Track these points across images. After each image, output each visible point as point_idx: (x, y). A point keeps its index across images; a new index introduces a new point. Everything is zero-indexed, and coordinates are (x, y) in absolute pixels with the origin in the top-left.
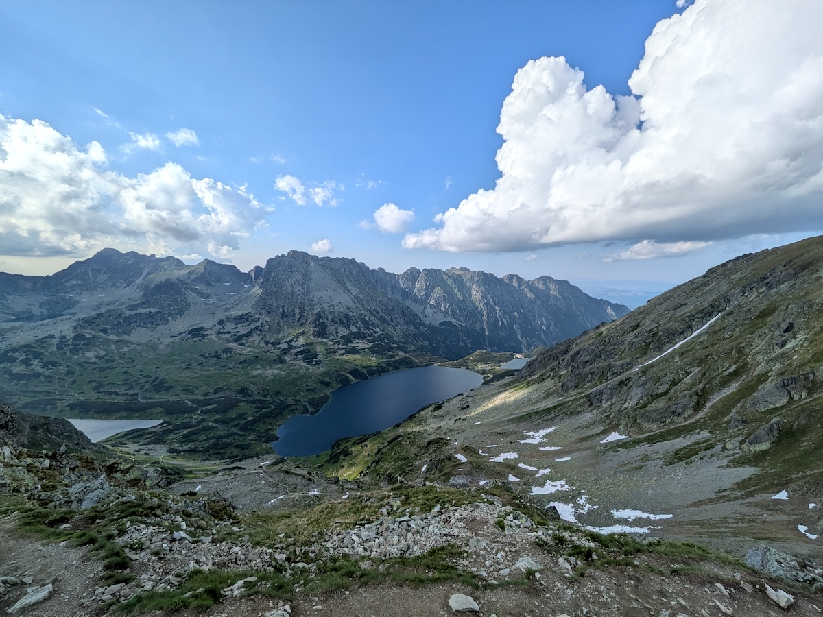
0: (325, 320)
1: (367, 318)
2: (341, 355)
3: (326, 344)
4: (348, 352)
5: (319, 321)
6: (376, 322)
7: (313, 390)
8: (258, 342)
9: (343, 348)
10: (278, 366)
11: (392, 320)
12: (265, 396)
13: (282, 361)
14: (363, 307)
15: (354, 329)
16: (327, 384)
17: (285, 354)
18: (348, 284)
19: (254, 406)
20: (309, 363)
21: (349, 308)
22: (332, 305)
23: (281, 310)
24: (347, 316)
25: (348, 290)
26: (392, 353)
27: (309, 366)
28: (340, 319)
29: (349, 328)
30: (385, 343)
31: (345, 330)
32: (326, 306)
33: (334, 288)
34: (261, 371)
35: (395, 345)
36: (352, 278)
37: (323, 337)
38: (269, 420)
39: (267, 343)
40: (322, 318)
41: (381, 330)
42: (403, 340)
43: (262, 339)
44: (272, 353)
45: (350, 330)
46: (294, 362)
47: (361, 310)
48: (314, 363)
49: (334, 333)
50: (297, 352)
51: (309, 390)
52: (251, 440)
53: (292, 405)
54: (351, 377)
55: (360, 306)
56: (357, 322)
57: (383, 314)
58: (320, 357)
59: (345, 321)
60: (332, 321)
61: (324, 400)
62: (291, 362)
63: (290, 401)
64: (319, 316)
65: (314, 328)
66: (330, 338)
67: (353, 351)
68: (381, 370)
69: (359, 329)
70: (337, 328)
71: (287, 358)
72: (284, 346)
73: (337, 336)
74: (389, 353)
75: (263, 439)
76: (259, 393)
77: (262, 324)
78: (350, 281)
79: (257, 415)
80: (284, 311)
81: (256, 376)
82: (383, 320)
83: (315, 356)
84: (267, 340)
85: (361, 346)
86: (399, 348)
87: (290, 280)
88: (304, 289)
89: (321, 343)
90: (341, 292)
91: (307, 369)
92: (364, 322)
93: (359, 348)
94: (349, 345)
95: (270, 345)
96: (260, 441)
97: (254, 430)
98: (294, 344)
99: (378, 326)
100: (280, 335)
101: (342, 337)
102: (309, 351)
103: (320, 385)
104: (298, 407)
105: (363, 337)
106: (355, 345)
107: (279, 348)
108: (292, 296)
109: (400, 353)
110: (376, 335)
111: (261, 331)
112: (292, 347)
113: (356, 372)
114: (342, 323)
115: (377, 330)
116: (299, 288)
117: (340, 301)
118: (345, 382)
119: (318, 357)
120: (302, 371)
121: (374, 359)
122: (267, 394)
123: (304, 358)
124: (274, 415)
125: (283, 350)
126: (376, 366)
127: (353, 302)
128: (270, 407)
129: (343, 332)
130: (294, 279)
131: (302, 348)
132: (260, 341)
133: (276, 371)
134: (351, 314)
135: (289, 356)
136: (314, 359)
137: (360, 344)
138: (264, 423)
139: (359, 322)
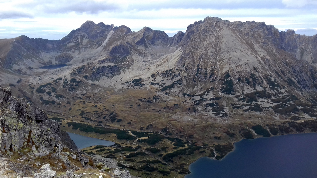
0: (232, 78)
1: (273, 79)
2: (245, 111)
3: (231, 99)
4: (252, 109)
5: (227, 79)
6: (281, 83)
7: (219, 138)
8: (178, 92)
9: (247, 105)
10: (192, 114)
11: (299, 82)
12: (182, 136)
13: (195, 110)
14: (269, 68)
15: (259, 88)
16: (232, 135)
17: (198, 104)
18: (256, 46)
19: (174, 143)
20: (216, 114)
21: (255, 69)
22: (240, 66)
23: (196, 68)
24: (253, 76)
25: (256, 52)
26: (297, 115)
27: (216, 117)
28: (246, 78)
29: (255, 87)
30: (290, 104)
31: (251, 89)
32: (234, 66)
33: (242, 49)
34: (179, 117)
35: (301, 107)
36: (260, 41)
37: (230, 93)
38: (184, 157)
39: (184, 94)
40: (230, 76)
41: (286, 91)
42: (310, 103)
43: (181, 90)
44: (188, 102)
45: (255, 89)
46: (204, 112)
47: (267, 71)
48: (221, 115)
49: (240, 90)
50: (207, 104)
51: (216, 138)
52: (170, 170)
53: (201, 147)
54: (254, 132)
55: (267, 67)
56: (262, 82)
57: (290, 76)
58: (227, 110)
59: (251, 80)
60: (239, 79)
61: (228, 148)
62: (202, 112)
63: (200, 144)
64: (227, 75)
65: (222, 84)
66: (236, 95)
67: (257, 108)
68: (284, 130)
69: (264, 88)
70: (243, 87)
71: (199, 108)
72: (198, 98)
73: (243, 93)
74: (293, 115)
75: (179, 171)
76: (177, 134)
77: (181, 78)
78: (258, 43)
79: (175, 150)
80: (198, 69)
81: (175, 120)
82: (290, 82)
83: (222, 109)
84: (185, 92)
85: (266, 105)
86: (305, 111)
87: (205, 43)
88: (216, 50)
89: (228, 98)
90: (249, 53)
91: (215, 119)
92: (270, 82)
93: (263, 106)
94: (254, 102)
95: (186, 96)
96: (177, 171)
97: (172, 162)
98: (205, 97)
99: (284, 87)
100: (195, 89)
101: (247, 95)
102: (217, 103)
103: (225, 134)
104: (206, 150)
105: (268, 96)
106: (259, 103)
107: (193, 99)
108: (206, 56)
109: (307, 116)
110: (281, 96)
111: (180, 84)
112: (203, 100)
113: (258, 129)
114: (248, 82)
115: (283, 91)
116: (212, 49)
117: (247, 62)
118: (248, 135)
119: (225, 110)
120: (211, 121)
121: (277, 118)
122: (183, 136)
123: (213, 110)
124: (187, 153)
125: (196, 101)
126: (279, 126)
127: (260, 63)
128: (184, 146)
129: (248, 90)
130: (208, 42)
131: (211, 102)
132: (179, 93)
133: (190, 118)
134: (257, 74)
135: (201, 106)
136: (222, 112)
137: (264, 103)
138: (180, 157)
139: (265, 82)
